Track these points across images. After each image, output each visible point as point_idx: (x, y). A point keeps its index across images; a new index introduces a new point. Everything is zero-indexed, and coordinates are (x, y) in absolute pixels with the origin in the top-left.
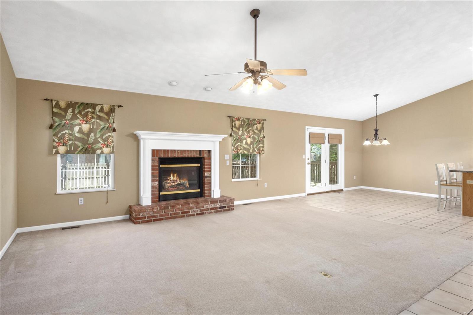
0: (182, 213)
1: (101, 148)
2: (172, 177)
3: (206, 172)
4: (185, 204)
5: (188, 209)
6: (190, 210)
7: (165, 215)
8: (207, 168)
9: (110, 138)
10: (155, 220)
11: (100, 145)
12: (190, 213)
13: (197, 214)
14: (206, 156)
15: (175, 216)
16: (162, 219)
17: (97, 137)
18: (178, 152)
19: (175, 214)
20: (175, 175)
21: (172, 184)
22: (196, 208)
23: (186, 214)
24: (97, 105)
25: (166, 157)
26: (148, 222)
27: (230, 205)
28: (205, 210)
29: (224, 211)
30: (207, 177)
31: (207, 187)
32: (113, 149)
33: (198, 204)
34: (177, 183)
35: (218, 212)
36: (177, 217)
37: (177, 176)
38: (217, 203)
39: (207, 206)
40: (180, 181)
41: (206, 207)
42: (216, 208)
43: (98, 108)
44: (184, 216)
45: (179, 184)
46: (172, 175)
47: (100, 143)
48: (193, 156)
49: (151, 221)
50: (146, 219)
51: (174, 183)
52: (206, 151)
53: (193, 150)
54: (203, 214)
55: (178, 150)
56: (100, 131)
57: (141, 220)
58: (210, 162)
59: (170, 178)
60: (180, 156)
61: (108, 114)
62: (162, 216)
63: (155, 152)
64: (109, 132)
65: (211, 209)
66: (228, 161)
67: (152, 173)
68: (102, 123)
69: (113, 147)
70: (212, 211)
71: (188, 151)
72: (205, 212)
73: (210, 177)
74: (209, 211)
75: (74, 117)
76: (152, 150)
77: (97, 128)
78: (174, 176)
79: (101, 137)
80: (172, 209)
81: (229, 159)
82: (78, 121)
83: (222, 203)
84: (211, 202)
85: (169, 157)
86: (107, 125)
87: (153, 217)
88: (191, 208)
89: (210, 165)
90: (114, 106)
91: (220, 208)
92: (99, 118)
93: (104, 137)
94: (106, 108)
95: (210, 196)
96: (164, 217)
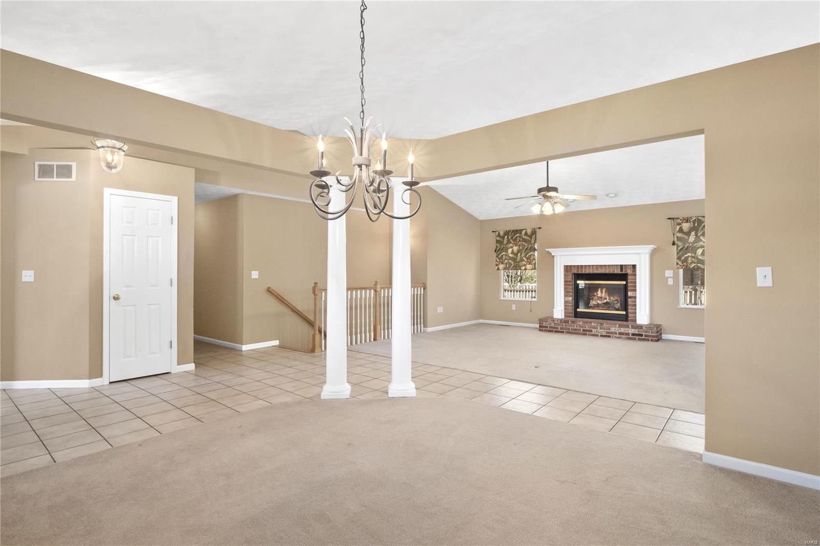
0: (584, 330)
1: (525, 265)
2: (599, 292)
3: (630, 291)
4: (586, 322)
5: (591, 327)
6: (593, 330)
7: (566, 329)
8: (631, 286)
9: (532, 256)
10: (556, 331)
11: (524, 263)
12: (593, 333)
13: (601, 336)
14: (629, 271)
15: (576, 332)
16: (563, 332)
17: (523, 256)
18: (593, 268)
19: (576, 330)
20: (604, 290)
21: (599, 302)
22: (600, 329)
23: (588, 333)
24: (523, 230)
25: (580, 272)
26: (550, 331)
27: (650, 334)
28: (611, 333)
29: (639, 339)
30: (631, 297)
31: (631, 309)
32: (535, 266)
33: (602, 324)
34: (605, 301)
35: (630, 339)
36: (578, 334)
37: (606, 292)
38: (629, 328)
39: (615, 329)
40: (609, 299)
41: (613, 330)
42: (628, 334)
43: (523, 232)
44: (586, 334)
45: (607, 303)
46: (599, 290)
47: (524, 261)
48: (611, 272)
49: (552, 331)
50: (549, 329)
51: (602, 300)
52: (630, 266)
53: (612, 265)
54: (609, 337)
55: (593, 266)
56: (525, 251)
57: (544, 329)
58: (636, 280)
59: (597, 294)
60: (595, 272)
61: (530, 237)
62: (562, 329)
63: (567, 268)
64: (531, 252)
65: (620, 334)
66: (672, 279)
67: (565, 288)
68: (526, 244)
69: (535, 264)
70: (622, 336)
71: (605, 266)
72: (611, 335)
73: (635, 297)
74: (617, 335)
75: (509, 242)
76: (564, 266)
77: (522, 249)
78: (602, 292)
79: (525, 256)
80: (573, 325)
81: (672, 276)
82: (511, 245)
83: (637, 330)
84: (619, 325)
85: (583, 272)
86: (530, 246)
87: (555, 328)
88: (594, 328)
89: (635, 282)
90: (534, 229)
91: (633, 335)
92: (524, 240)
93: (527, 256)
94: (529, 231)
95: (635, 321)
96: (565, 331)
